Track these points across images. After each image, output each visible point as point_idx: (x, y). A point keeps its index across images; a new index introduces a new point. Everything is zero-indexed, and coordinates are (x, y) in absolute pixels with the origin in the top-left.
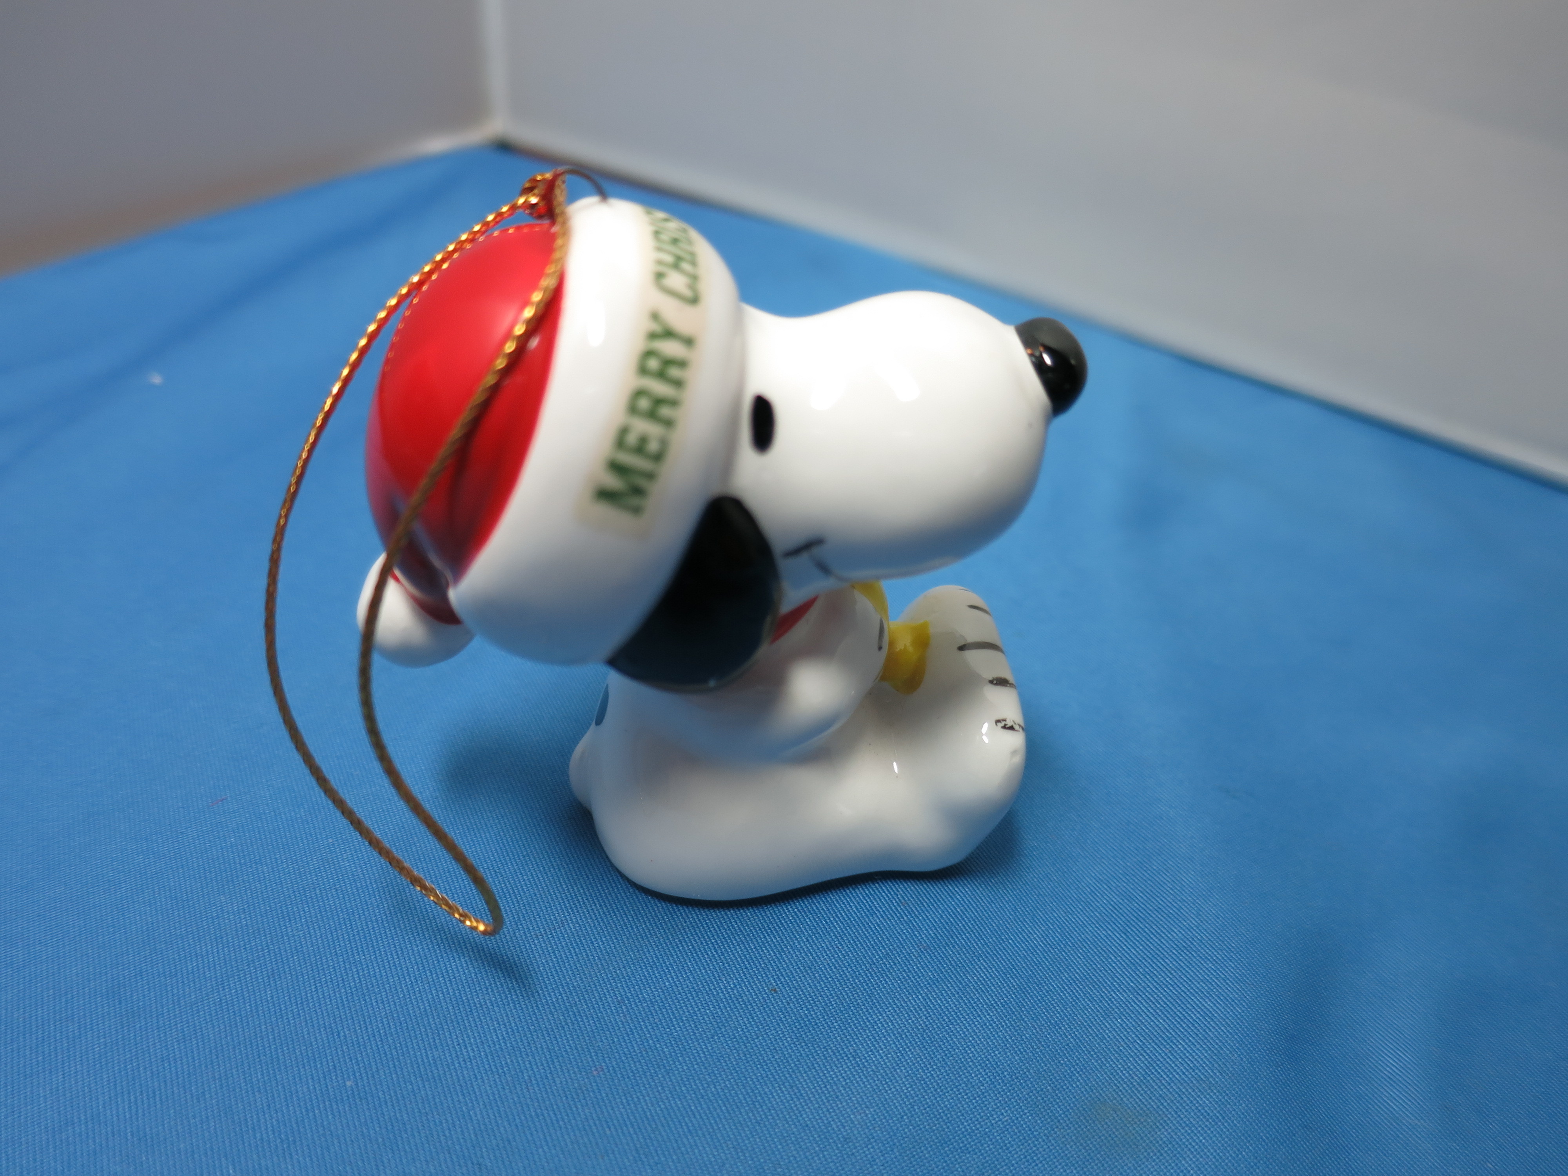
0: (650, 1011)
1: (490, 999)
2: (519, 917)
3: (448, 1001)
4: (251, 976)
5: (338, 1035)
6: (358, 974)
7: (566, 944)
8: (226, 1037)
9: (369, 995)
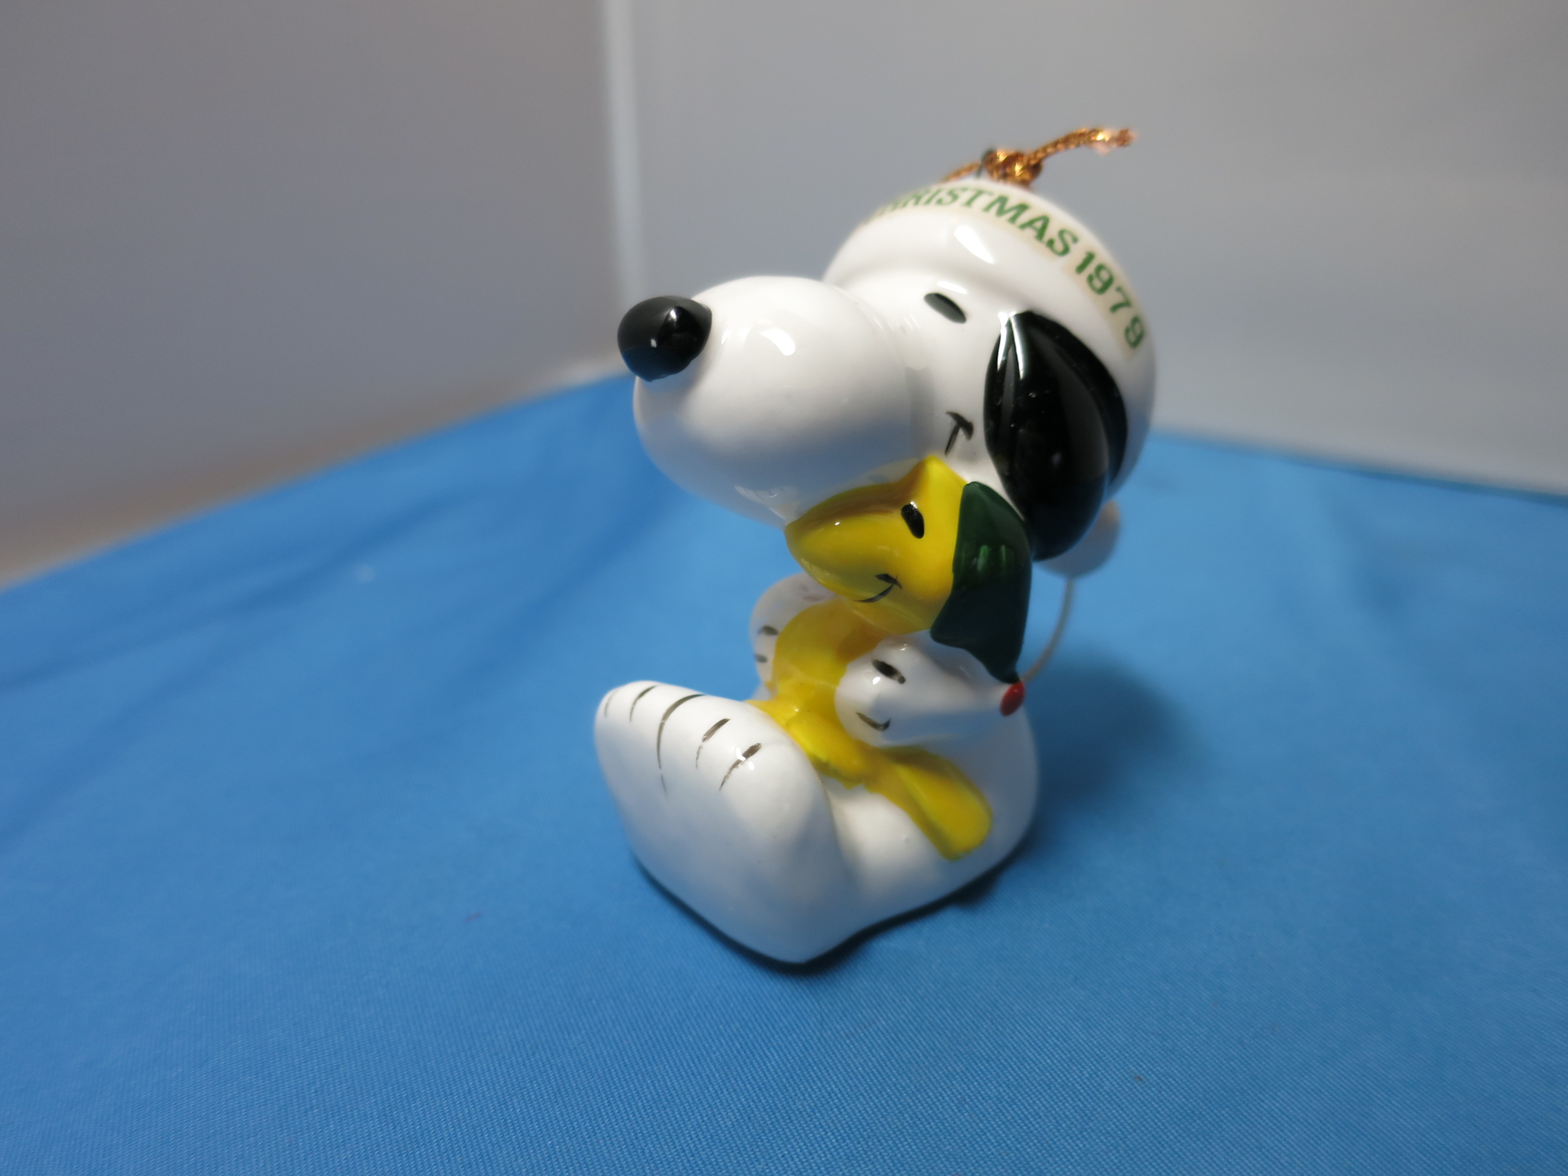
0: (998, 1108)
1: (809, 1105)
2: (822, 1017)
3: (762, 1110)
4: (535, 1093)
5: (643, 1152)
6: (654, 1085)
7: (882, 1041)
8: (516, 1160)
9: (670, 1107)
